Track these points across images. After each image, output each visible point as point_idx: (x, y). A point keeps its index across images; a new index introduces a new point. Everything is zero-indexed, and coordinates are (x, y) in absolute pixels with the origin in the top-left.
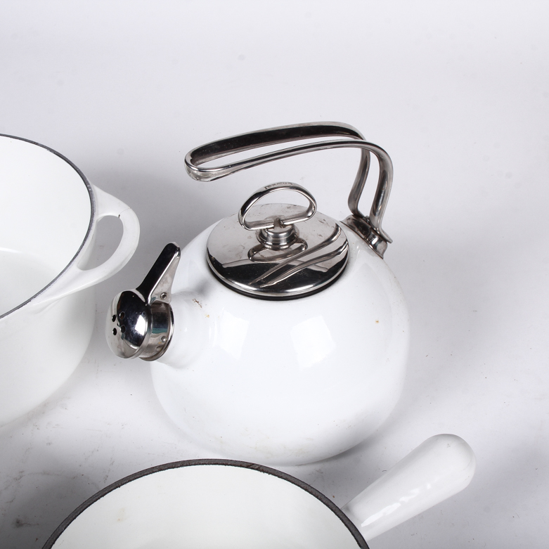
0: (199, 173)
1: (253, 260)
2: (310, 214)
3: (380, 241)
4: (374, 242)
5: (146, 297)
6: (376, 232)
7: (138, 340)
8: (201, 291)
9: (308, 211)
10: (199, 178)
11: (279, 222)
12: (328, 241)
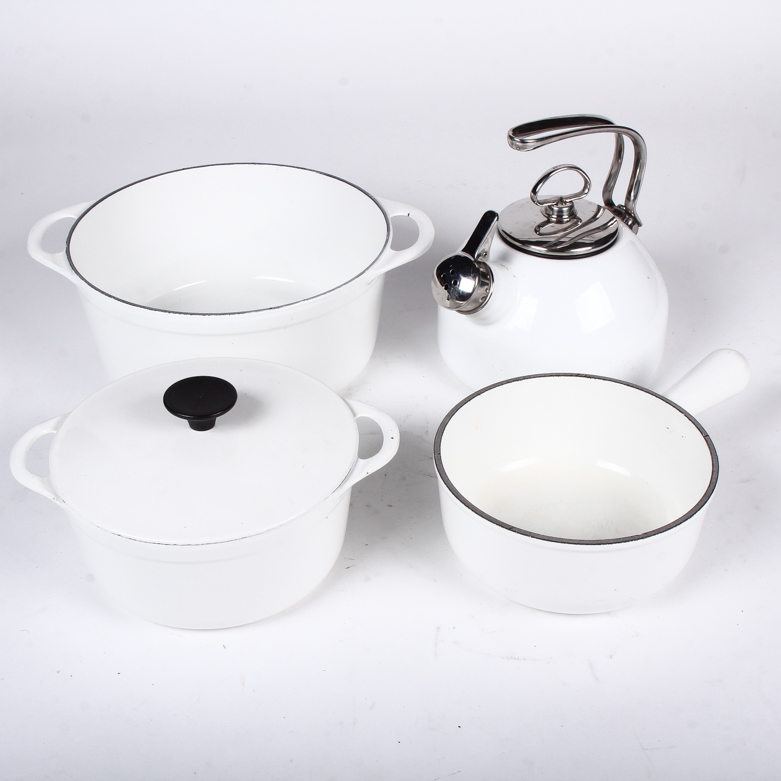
0: (520, 144)
1: (540, 234)
2: (586, 191)
3: (633, 223)
4: (630, 223)
5: (473, 257)
6: (630, 215)
7: (464, 297)
8: (504, 259)
9: (584, 190)
10: (519, 148)
11: (561, 200)
12: (594, 218)
